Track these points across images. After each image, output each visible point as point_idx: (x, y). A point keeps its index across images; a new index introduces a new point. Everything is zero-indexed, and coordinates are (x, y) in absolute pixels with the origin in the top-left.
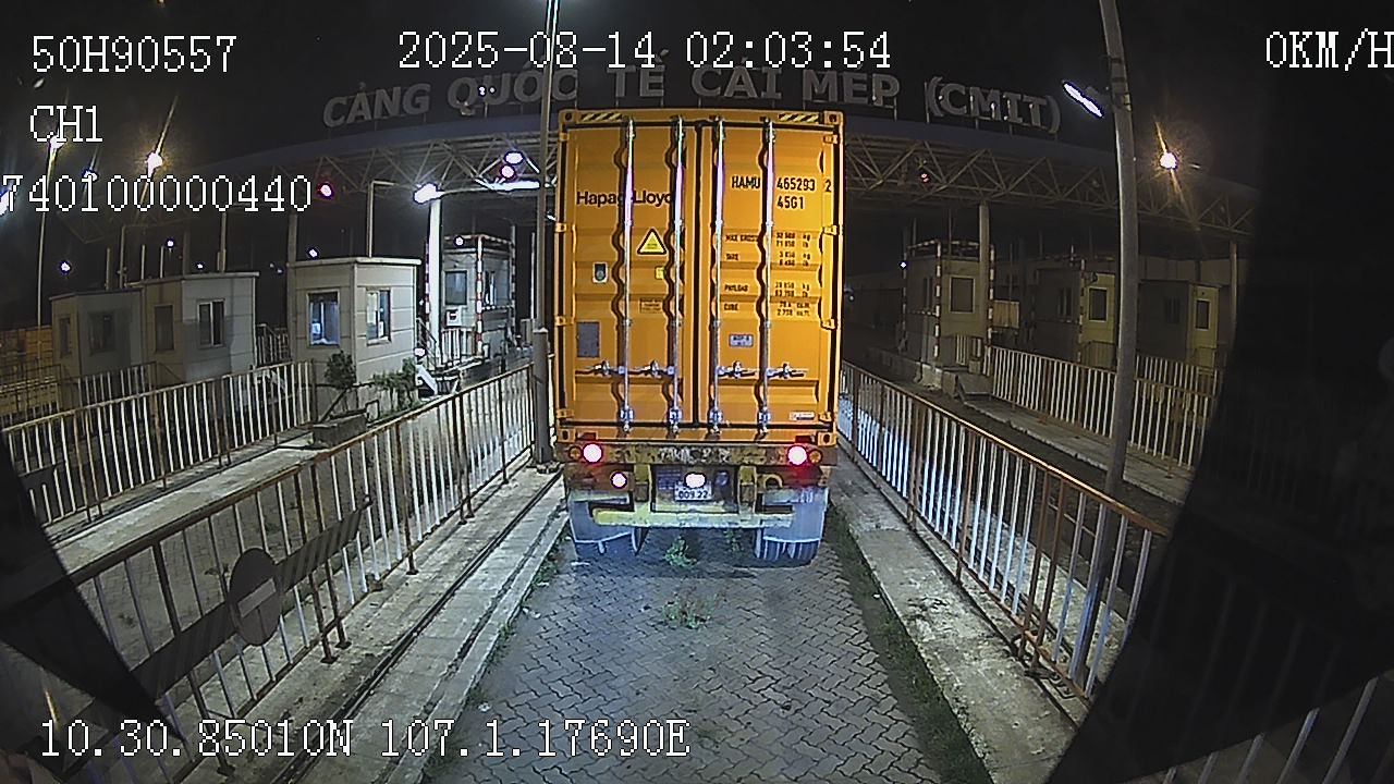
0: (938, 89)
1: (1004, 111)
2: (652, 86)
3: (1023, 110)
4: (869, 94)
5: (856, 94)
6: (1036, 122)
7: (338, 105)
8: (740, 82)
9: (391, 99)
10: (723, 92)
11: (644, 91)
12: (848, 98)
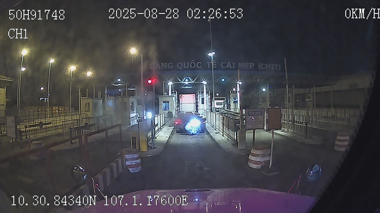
0: (260, 65)
2: (214, 66)
4: (249, 66)
8: (229, 65)
9: (165, 65)
10: (226, 67)
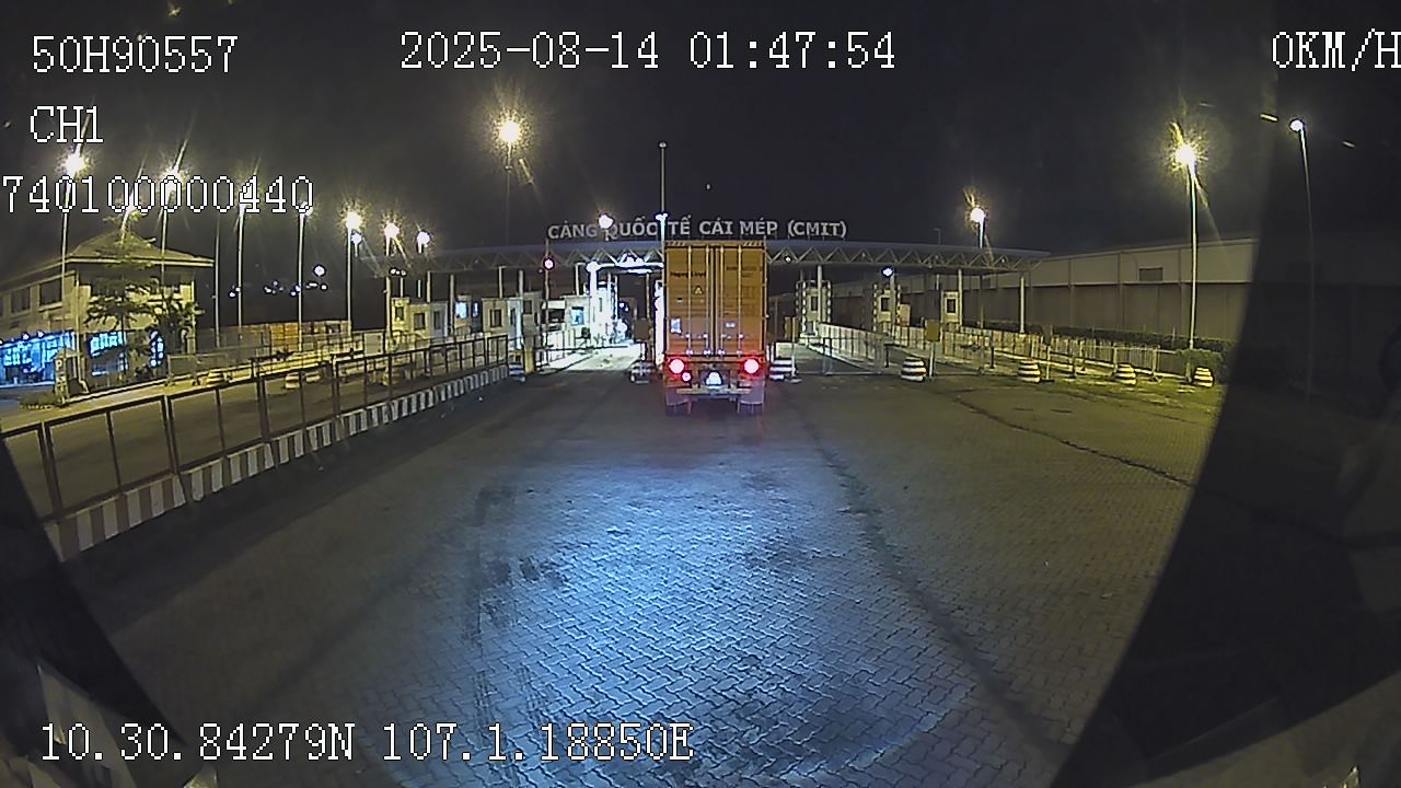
0: (793, 225)
1: (821, 231)
2: (686, 230)
3: (830, 229)
4: (766, 230)
5: (761, 230)
6: (835, 233)
7: (555, 230)
8: (718, 228)
9: (580, 228)
10: (711, 232)
11: (682, 232)
12: (758, 233)
